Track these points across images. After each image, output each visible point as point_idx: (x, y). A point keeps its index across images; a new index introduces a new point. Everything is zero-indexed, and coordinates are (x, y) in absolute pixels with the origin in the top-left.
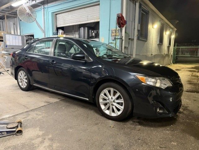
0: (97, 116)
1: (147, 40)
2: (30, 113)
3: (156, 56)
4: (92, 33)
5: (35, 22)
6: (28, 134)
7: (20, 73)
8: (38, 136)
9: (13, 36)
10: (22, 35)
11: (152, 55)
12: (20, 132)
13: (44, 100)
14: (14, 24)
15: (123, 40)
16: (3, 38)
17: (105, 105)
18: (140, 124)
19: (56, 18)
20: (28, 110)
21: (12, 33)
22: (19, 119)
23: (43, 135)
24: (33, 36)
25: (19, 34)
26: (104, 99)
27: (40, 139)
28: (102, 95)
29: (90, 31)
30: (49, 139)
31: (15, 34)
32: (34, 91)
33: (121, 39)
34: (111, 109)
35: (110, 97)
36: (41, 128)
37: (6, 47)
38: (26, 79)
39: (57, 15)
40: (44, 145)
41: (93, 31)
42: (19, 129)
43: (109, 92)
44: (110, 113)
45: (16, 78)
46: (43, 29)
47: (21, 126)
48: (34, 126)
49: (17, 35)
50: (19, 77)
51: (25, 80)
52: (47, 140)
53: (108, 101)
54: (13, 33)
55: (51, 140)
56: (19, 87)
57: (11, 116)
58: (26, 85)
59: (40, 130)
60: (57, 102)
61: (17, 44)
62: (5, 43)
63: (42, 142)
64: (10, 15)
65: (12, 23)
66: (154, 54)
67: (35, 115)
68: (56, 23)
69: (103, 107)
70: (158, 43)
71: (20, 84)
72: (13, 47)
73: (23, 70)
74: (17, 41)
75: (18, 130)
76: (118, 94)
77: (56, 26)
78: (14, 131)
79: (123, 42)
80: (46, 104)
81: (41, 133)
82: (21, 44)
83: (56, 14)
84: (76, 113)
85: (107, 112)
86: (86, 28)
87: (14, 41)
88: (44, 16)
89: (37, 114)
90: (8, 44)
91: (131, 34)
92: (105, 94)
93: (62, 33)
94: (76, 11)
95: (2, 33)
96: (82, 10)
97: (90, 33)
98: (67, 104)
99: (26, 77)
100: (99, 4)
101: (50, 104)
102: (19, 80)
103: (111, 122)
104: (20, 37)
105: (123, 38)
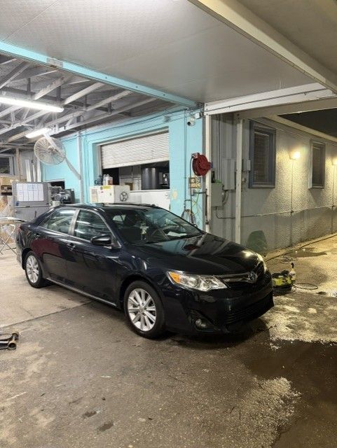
0: (126, 330)
1: (274, 184)
2: (33, 323)
3: (306, 214)
4: (164, 179)
5: (65, 163)
6: (23, 349)
7: (29, 259)
8: (35, 352)
9: (29, 184)
10: (44, 181)
11: (292, 212)
12: (13, 346)
13: (59, 304)
14: (32, 162)
15: (207, 196)
16: (11, 189)
17: (136, 313)
18: (181, 343)
19: (101, 152)
20: (32, 318)
21: (28, 181)
22: (16, 329)
23: (42, 351)
24: (62, 184)
25: (39, 180)
26: (135, 306)
27: (35, 356)
28: (131, 298)
29: (161, 174)
30: (46, 356)
31: (32, 182)
32: (49, 289)
33: (204, 193)
34: (142, 319)
35: (141, 303)
36: (42, 343)
37: (17, 204)
38: (37, 269)
39: (103, 148)
40: (38, 363)
41: (164, 176)
42: (13, 341)
43: (140, 294)
44: (141, 326)
45: (24, 267)
46: (79, 173)
47: (16, 339)
48: (33, 340)
49: (37, 183)
50: (28, 265)
51: (35, 270)
52: (44, 357)
53: (138, 308)
54: (29, 179)
55: (49, 357)
56: (27, 282)
57: (6, 325)
58: (37, 277)
59: (39, 345)
60: (77, 307)
61: (36, 199)
62: (15, 198)
63: (37, 359)
64: (26, 148)
65: (28, 162)
66: (298, 209)
67: (39, 326)
68: (102, 161)
69: (132, 317)
70: (310, 186)
71: (29, 276)
72: (28, 205)
73: (33, 255)
74: (36, 193)
75: (11, 342)
76: (150, 298)
77: (102, 167)
78: (6, 344)
79: (209, 199)
80: (60, 310)
81: (39, 349)
82: (42, 199)
83: (101, 146)
84: (98, 324)
85: (138, 325)
86: (154, 170)
87: (31, 193)
88: (80, 150)
89: (42, 325)
90: (20, 199)
91: (229, 181)
92: (135, 298)
93: (109, 181)
94: (133, 141)
95: (11, 181)
96: (143, 139)
97: (161, 179)
98: (91, 311)
99: (37, 266)
100: (167, 132)
101: (65, 310)
102: (28, 270)
103: (141, 339)
104: (42, 185)
105: (208, 193)
